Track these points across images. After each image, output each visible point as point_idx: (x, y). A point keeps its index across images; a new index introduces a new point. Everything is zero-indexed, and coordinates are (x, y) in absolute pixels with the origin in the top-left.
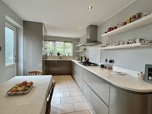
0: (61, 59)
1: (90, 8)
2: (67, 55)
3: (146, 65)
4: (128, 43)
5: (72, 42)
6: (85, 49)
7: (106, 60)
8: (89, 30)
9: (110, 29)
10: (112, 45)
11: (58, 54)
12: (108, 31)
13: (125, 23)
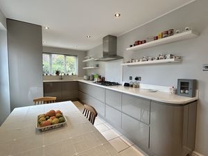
0: (62, 79)
1: (117, 15)
2: (70, 74)
3: (179, 80)
4: (158, 59)
5: (76, 56)
6: (98, 66)
7: (131, 78)
8: (107, 41)
9: (138, 43)
10: (139, 61)
11: (57, 73)
12: (135, 45)
13: (157, 38)
